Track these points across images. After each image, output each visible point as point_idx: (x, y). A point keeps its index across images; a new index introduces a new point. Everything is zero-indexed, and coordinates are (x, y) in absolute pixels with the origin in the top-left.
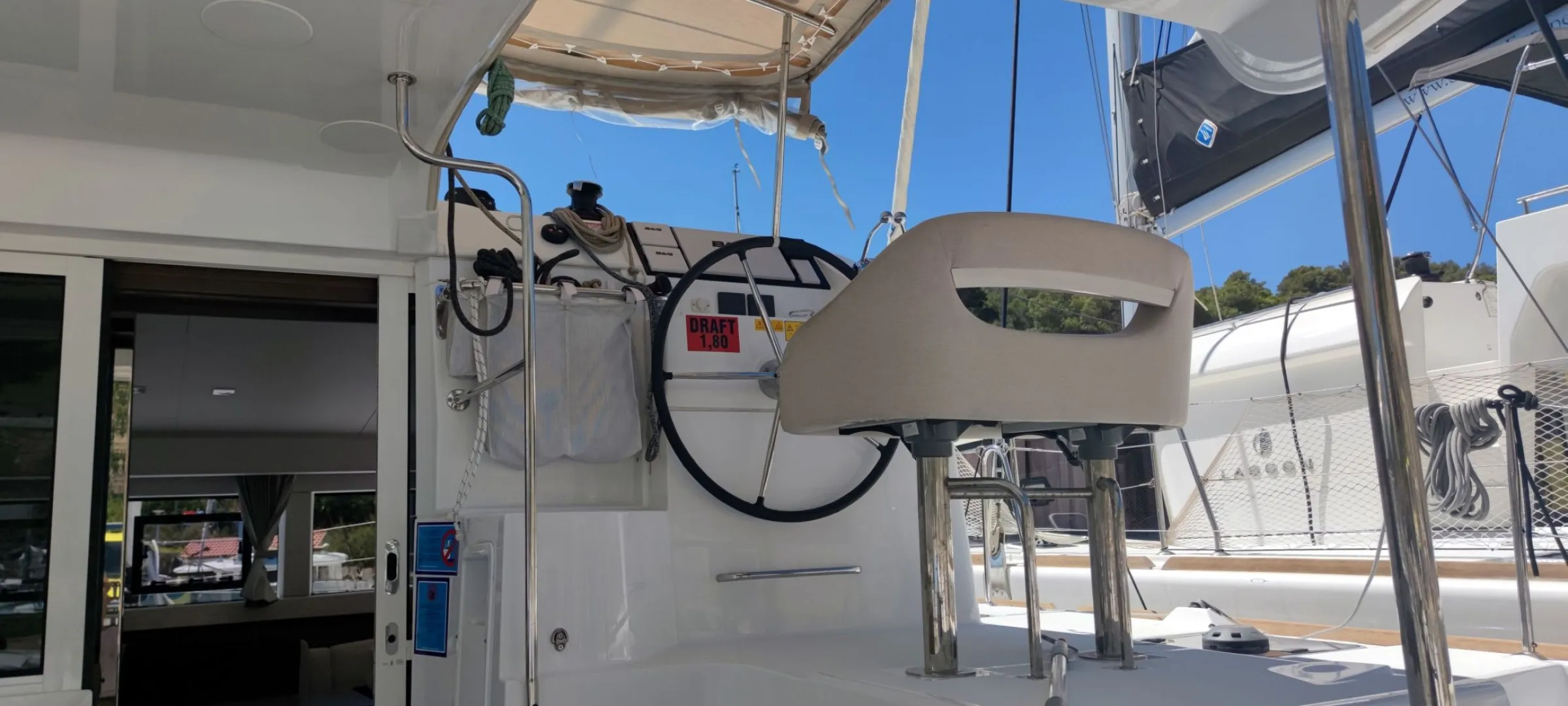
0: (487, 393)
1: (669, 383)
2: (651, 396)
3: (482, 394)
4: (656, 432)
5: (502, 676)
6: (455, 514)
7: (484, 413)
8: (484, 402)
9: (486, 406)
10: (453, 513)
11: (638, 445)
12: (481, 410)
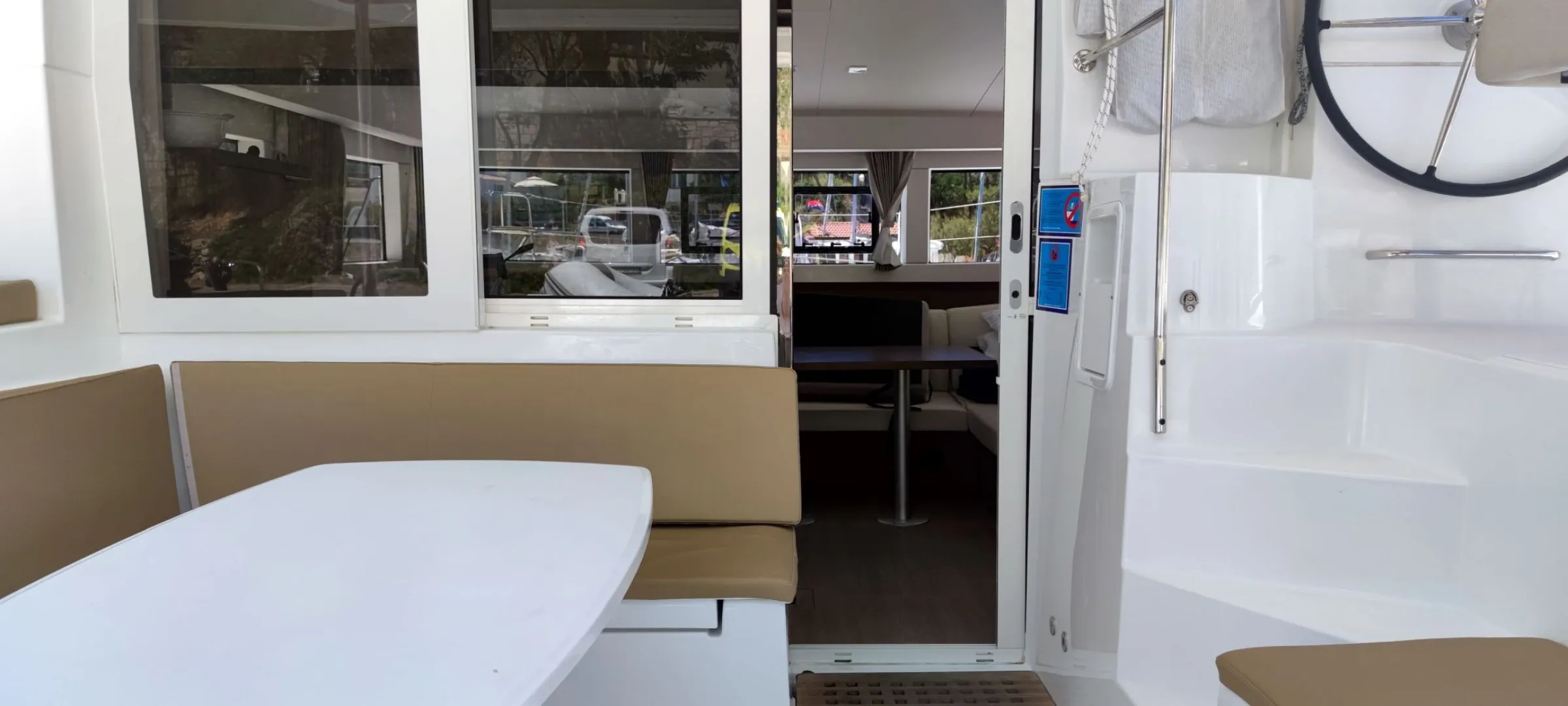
0: (1116, 50)
1: (1324, 33)
2: (1302, 50)
3: (1111, 52)
4: (1305, 90)
5: (1129, 330)
6: (1081, 176)
7: (1112, 72)
8: (1113, 61)
9: (1115, 65)
10: (1078, 175)
11: (1280, 107)
12: (1109, 68)
